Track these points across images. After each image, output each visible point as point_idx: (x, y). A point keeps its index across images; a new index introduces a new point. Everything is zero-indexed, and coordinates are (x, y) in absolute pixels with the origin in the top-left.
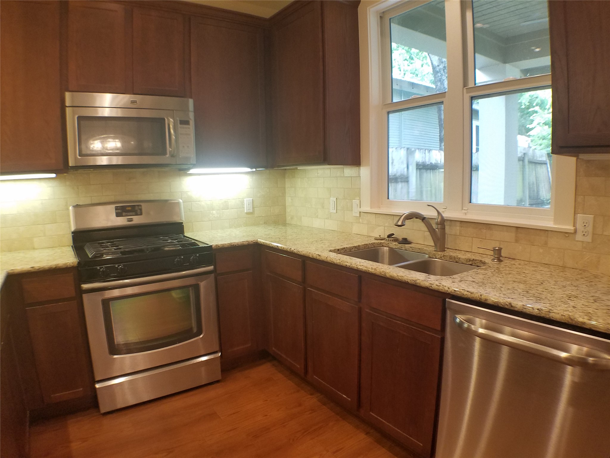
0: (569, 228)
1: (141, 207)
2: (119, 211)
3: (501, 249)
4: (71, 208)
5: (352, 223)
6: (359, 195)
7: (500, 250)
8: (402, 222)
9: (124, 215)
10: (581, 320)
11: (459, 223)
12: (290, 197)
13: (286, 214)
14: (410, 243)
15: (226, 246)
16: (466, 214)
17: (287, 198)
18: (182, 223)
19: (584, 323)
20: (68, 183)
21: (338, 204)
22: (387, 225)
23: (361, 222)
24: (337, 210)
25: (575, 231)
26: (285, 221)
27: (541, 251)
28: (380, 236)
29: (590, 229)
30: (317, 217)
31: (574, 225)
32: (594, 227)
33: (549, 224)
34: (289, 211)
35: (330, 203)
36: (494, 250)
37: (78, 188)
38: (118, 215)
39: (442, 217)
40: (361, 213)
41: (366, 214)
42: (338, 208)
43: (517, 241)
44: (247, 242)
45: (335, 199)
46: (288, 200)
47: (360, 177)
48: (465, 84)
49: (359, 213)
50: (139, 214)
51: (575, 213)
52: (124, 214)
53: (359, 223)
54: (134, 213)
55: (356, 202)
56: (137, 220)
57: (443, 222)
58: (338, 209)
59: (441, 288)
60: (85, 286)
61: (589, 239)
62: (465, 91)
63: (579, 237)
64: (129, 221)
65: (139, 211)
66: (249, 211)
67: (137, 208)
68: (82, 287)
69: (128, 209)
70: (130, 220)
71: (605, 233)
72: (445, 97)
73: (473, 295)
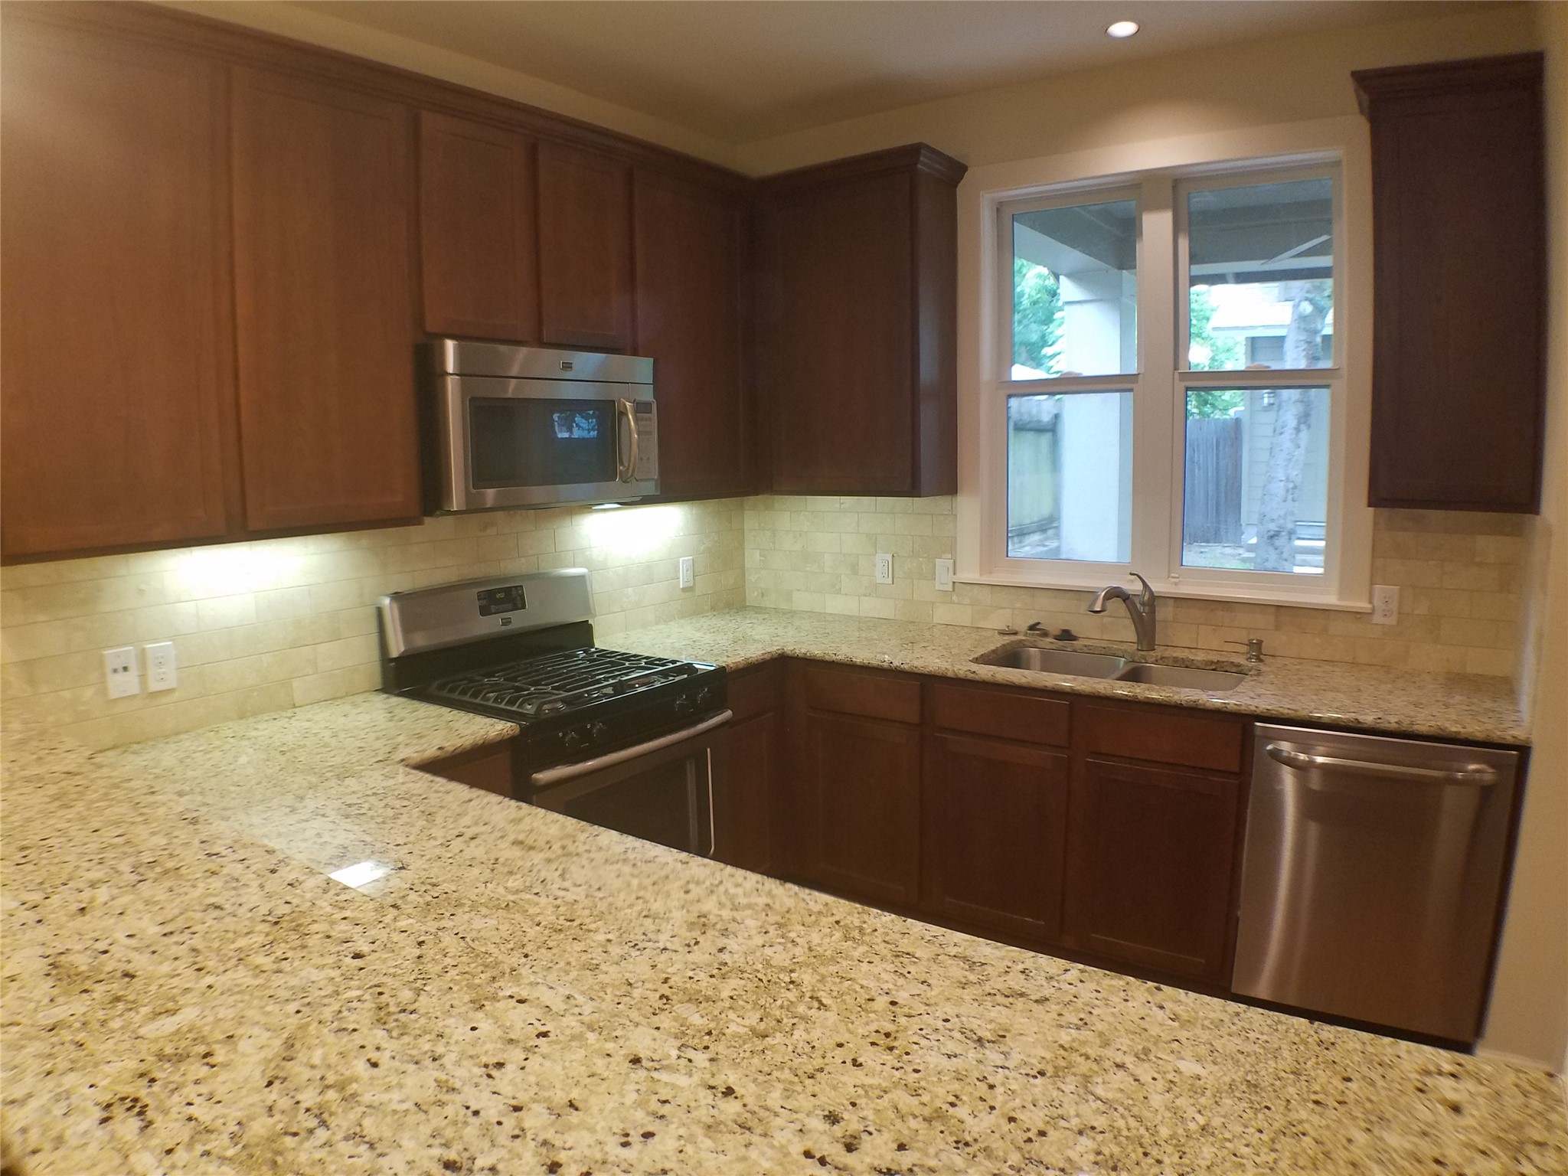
0: (1363, 605)
1: (521, 589)
2: (484, 602)
3: (1262, 642)
4: (389, 601)
5: (933, 603)
6: (953, 550)
7: (1260, 643)
8: (1103, 605)
9: (493, 611)
10: (1454, 729)
11: (1172, 601)
12: (758, 551)
13: (744, 586)
14: (1074, 638)
15: (741, 666)
16: (1176, 584)
17: (747, 552)
19: (1458, 733)
21: (896, 566)
22: (1018, 605)
23: (956, 601)
24: (893, 578)
25: (1373, 609)
26: (744, 600)
27: (1318, 640)
28: (1008, 627)
29: (1394, 606)
30: (839, 592)
31: (1371, 602)
32: (1401, 604)
33: (1329, 599)
34: (753, 580)
35: (875, 565)
36: (1250, 644)
37: (386, 553)
39: (1151, 592)
40: (956, 584)
41: (968, 587)
42: (895, 573)
43: (1277, 627)
44: (770, 655)
45: (889, 557)
46: (752, 557)
47: (956, 515)
48: (1176, 368)
49: (951, 584)
50: (520, 606)
51: (1372, 583)
52: (493, 608)
53: (952, 603)
54: (510, 606)
55: (943, 564)
56: (520, 620)
57: (1153, 600)
58: (896, 576)
59: (1243, 708)
60: (540, 777)
61: (1392, 620)
62: (1177, 376)
63: (1377, 619)
65: (519, 599)
66: (686, 585)
67: (514, 592)
68: (536, 780)
69: (496, 596)
71: (1416, 612)
72: (1136, 382)
73: (1298, 714)
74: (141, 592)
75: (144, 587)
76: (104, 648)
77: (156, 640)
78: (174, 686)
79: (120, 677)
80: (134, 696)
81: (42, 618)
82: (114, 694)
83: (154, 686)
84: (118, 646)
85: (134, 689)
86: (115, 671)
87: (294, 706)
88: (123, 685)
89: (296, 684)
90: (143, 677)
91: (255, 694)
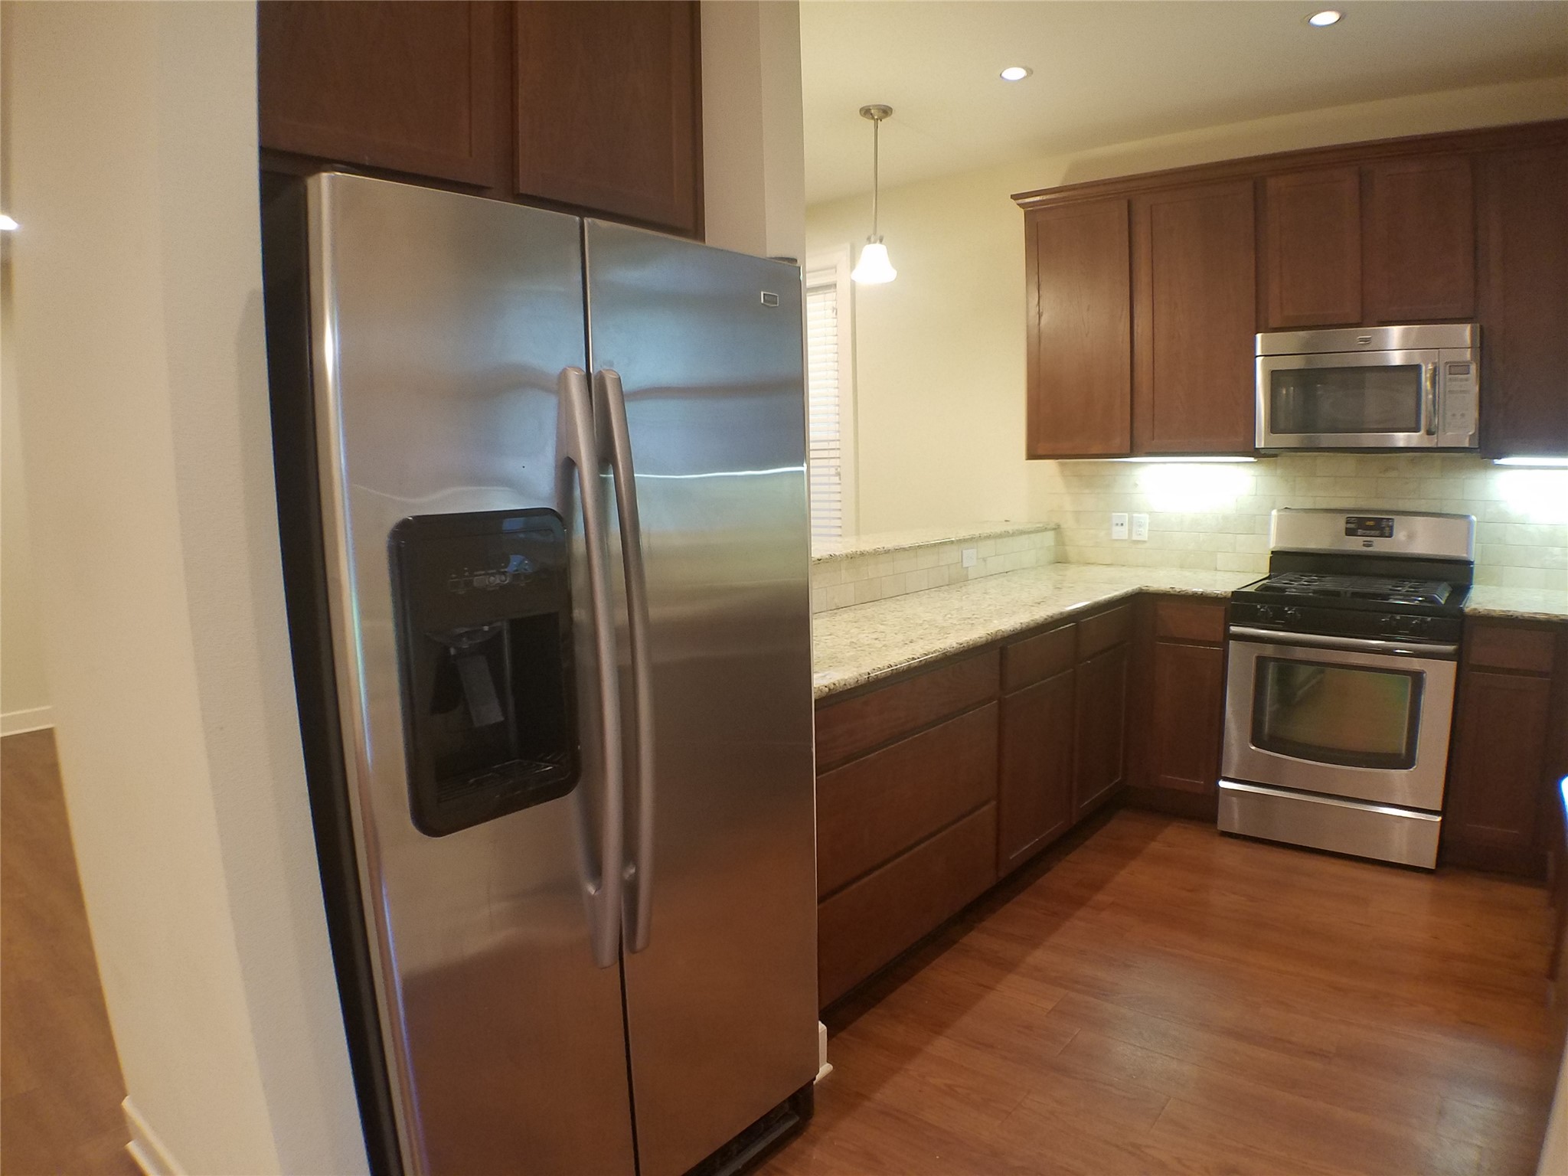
1: (1393, 522)
2: (1352, 526)
4: (1274, 513)
9: (1359, 534)
18: (1472, 563)
20: (1279, 472)
37: (1294, 481)
38: (1350, 532)
50: (1387, 535)
52: (1360, 531)
54: (1377, 533)
56: (1381, 546)
60: (1234, 629)
64: (1364, 545)
65: (1387, 530)
67: (1384, 524)
68: (1231, 629)
69: (1368, 523)
70: (1368, 545)
74: (1136, 485)
75: (1137, 482)
76: (1114, 512)
77: (1140, 512)
78: (1146, 539)
79: (1119, 528)
80: (1125, 540)
81: (1087, 491)
82: (1115, 537)
83: (1135, 538)
84: (1119, 512)
85: (1126, 537)
86: (1117, 524)
87: (1216, 569)
88: (1120, 533)
89: (1219, 555)
90: (1130, 531)
91: (1192, 555)
